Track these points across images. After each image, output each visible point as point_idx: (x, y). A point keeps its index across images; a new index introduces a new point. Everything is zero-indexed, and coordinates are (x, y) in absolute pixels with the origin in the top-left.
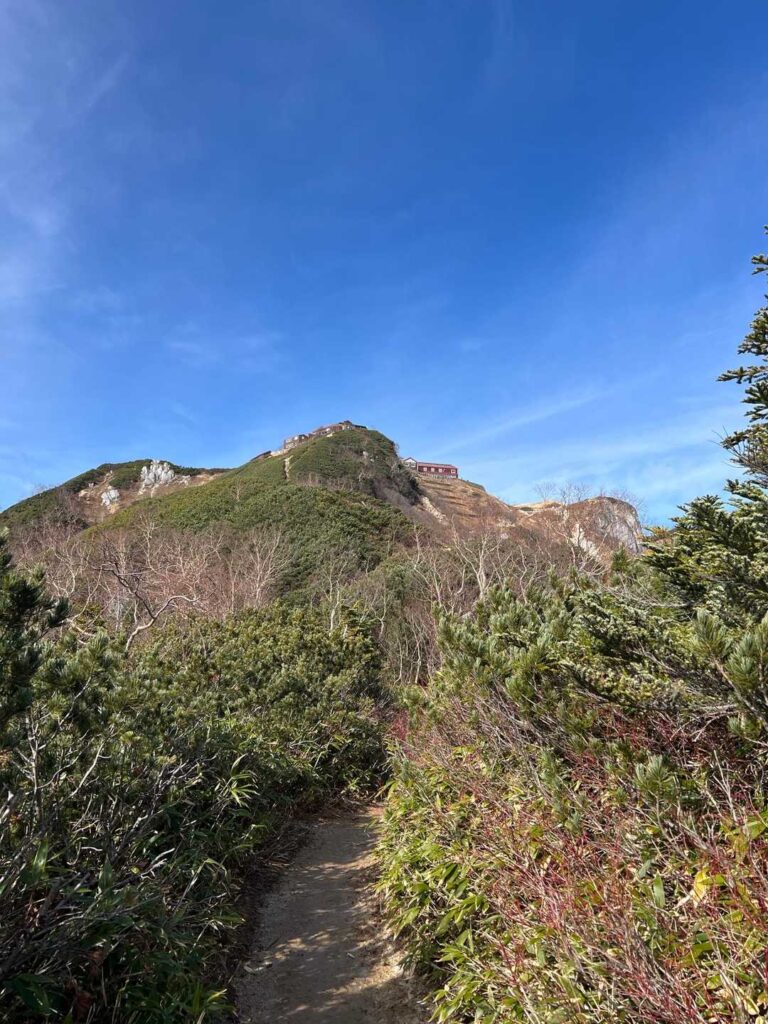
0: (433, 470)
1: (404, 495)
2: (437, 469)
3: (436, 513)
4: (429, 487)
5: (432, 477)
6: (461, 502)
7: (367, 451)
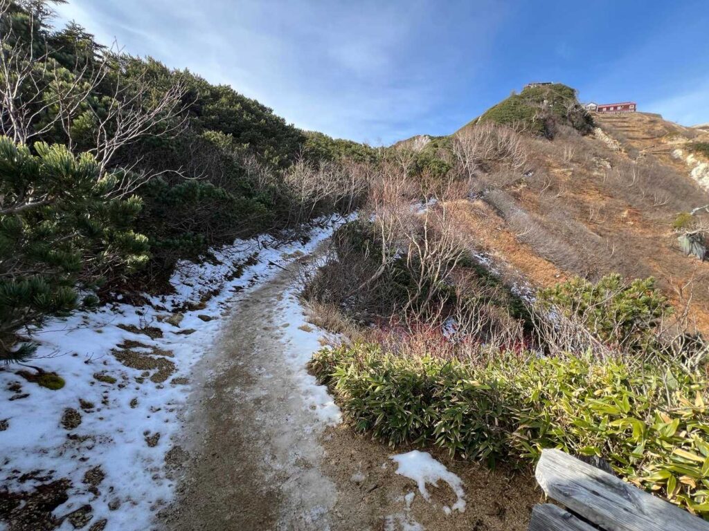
0: (612, 109)
1: (577, 129)
2: (615, 108)
3: (607, 139)
4: (605, 122)
5: (609, 114)
6: (636, 129)
7: (548, 99)
